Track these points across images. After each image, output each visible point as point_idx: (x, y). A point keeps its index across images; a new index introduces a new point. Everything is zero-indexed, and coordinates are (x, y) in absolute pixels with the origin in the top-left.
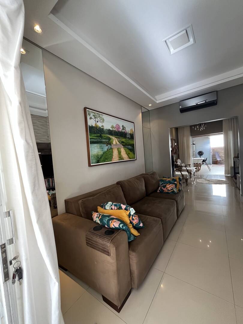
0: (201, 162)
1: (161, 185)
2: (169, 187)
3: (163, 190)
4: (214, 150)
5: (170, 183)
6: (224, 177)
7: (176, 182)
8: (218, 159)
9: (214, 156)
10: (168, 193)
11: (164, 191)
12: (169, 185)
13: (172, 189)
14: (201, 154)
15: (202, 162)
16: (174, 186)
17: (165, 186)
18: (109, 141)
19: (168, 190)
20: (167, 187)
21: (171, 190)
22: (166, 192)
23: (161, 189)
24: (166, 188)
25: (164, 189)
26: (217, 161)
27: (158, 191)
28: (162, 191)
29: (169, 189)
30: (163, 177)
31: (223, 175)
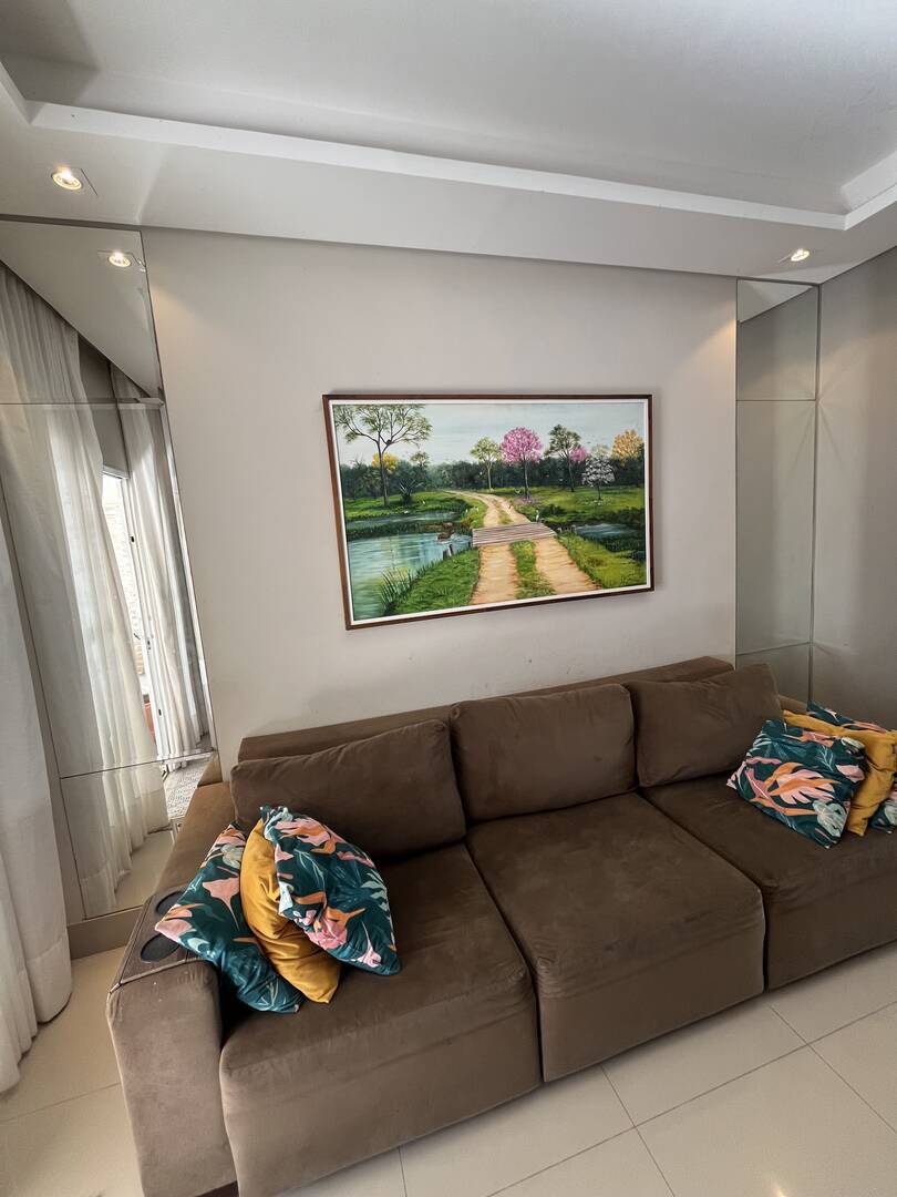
2: (790, 785)
5: (809, 759)
7: (846, 770)
10: (771, 816)
11: (754, 795)
12: (795, 770)
13: (805, 800)
16: (829, 788)
17: (770, 770)
18: (456, 519)
19: (777, 799)
20: (780, 780)
21: (799, 805)
22: (766, 808)
23: (743, 776)
24: (768, 783)
25: (755, 784)
27: (730, 784)
29: (787, 797)
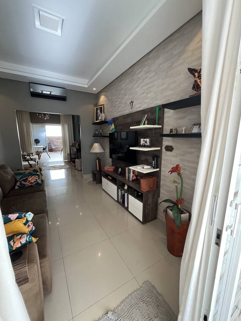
0: (41, 150)
1: (20, 179)
2: (32, 180)
3: (23, 184)
4: (49, 138)
5: (31, 174)
6: (63, 162)
7: (38, 173)
8: (53, 148)
9: (49, 144)
10: (31, 186)
11: (25, 185)
12: (31, 177)
13: (36, 180)
14: (37, 142)
15: (43, 150)
16: (38, 177)
17: (27, 179)
19: (31, 183)
20: (30, 180)
21: (35, 182)
22: (29, 186)
23: (20, 184)
24: (28, 182)
25: (25, 183)
26: (52, 149)
27: (16, 188)
28: (22, 187)
29: (33, 181)
30: (18, 170)
31: (62, 161)
